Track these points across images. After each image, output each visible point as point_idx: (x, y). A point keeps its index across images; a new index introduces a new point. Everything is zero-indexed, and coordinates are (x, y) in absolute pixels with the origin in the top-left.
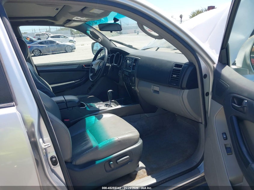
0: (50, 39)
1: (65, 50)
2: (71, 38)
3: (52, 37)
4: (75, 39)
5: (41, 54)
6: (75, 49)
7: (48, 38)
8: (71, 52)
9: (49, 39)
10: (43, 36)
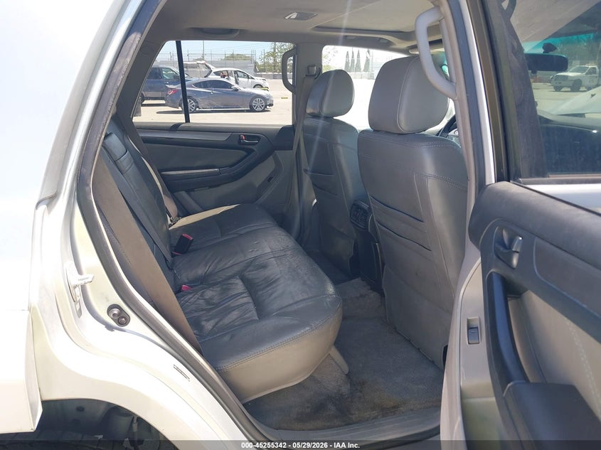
0: (213, 77)
1: (251, 106)
2: (258, 80)
3: (217, 73)
4: (267, 83)
5: (197, 109)
6: (271, 105)
7: (209, 74)
8: (263, 111)
9: (210, 76)
10: (194, 69)
